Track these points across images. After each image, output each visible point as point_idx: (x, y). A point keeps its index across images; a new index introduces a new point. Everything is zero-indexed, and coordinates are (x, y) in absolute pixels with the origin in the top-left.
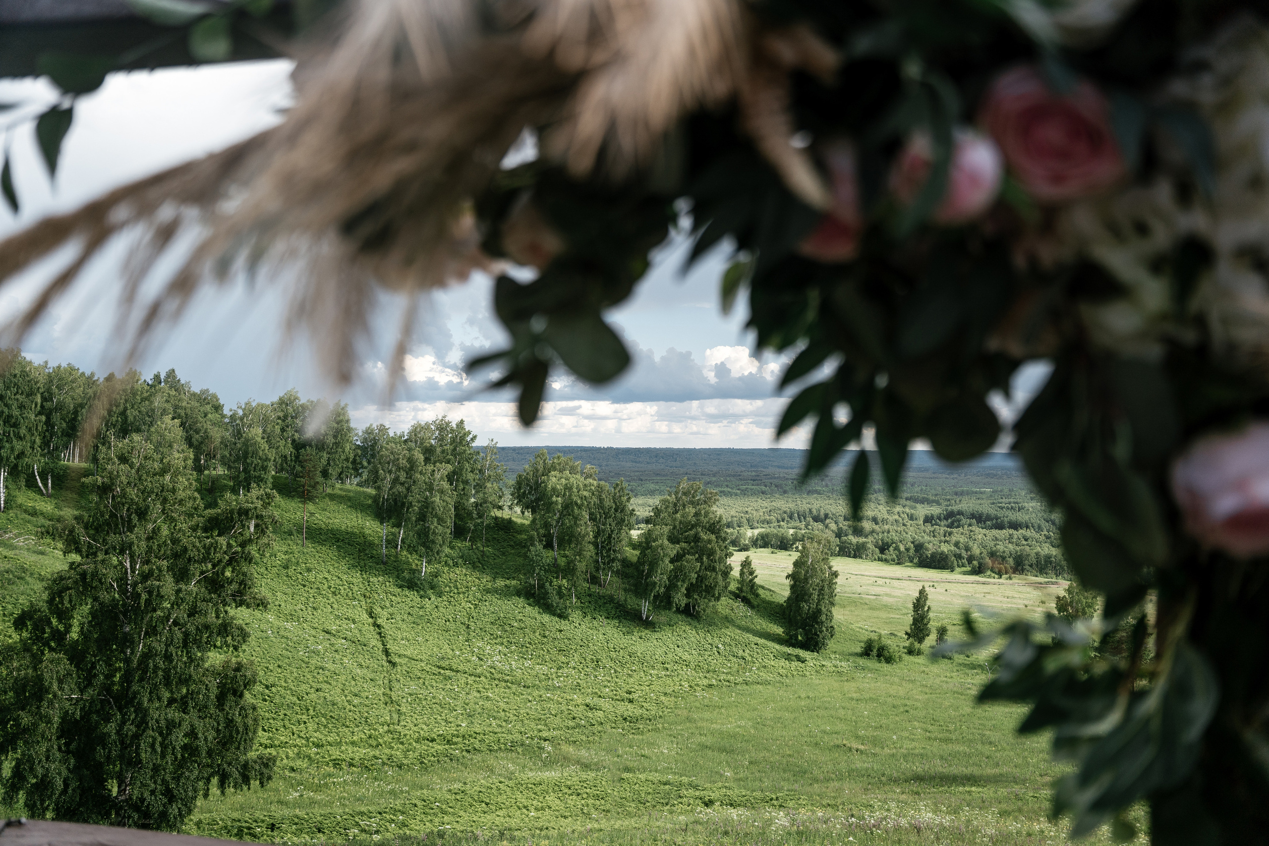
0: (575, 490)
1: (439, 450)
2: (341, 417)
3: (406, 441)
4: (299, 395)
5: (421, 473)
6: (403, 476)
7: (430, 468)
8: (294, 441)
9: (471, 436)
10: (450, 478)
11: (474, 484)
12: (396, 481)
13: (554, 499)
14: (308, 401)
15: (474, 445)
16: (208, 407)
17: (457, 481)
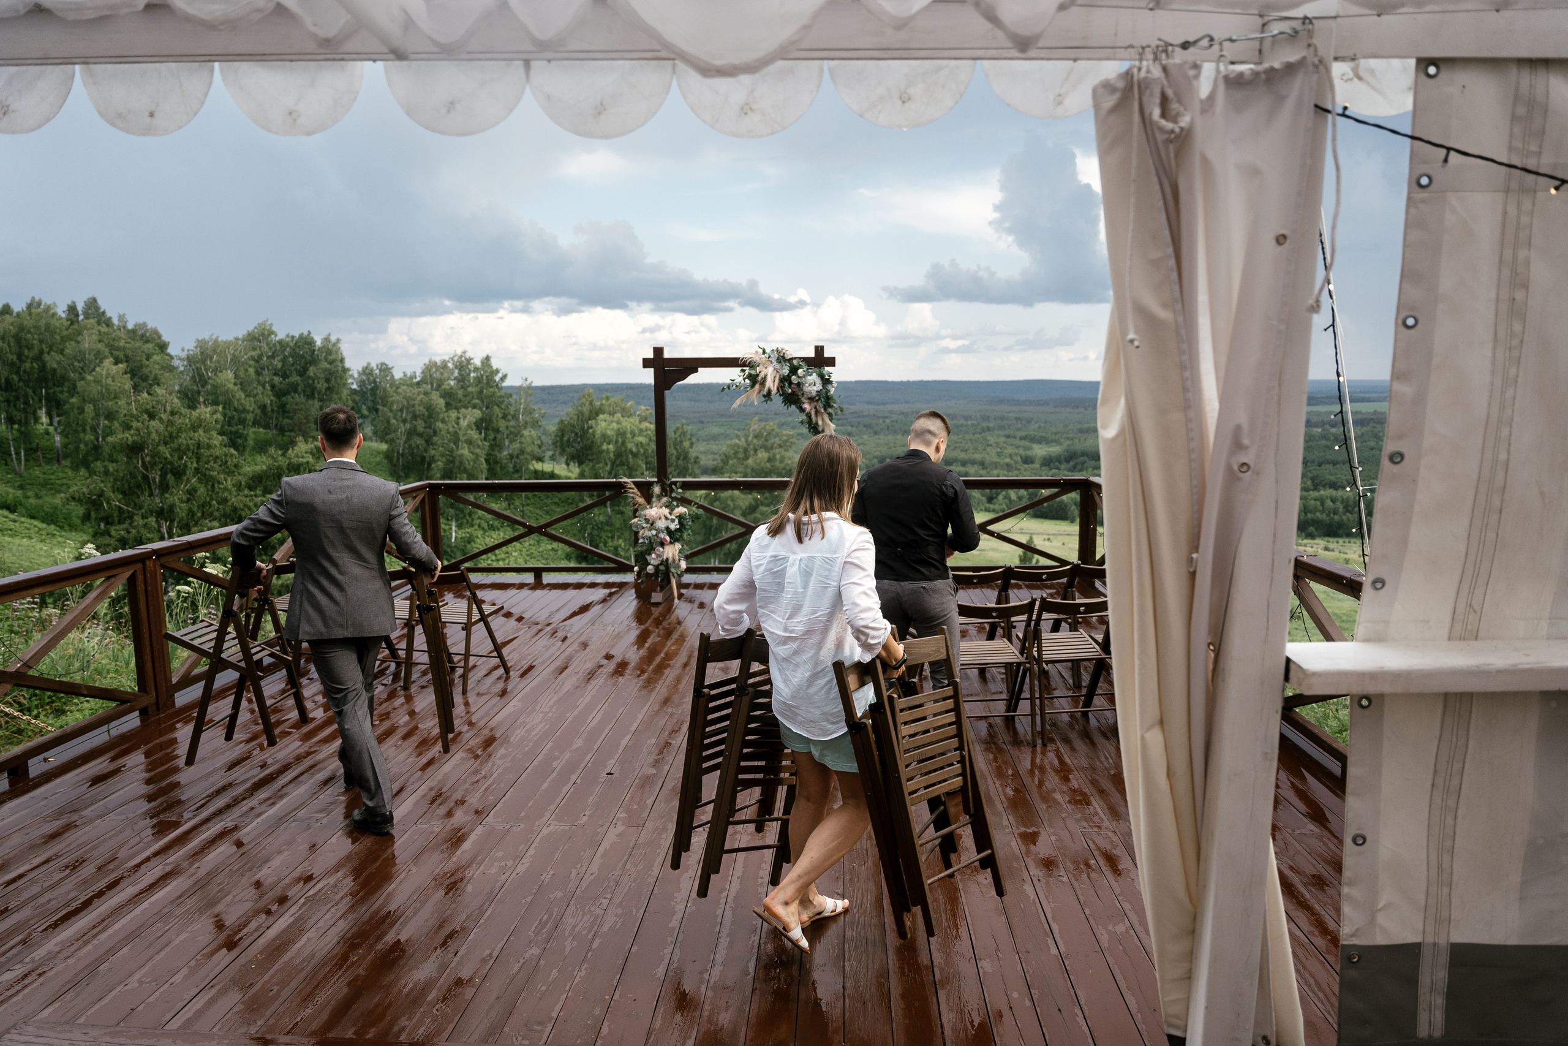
0: (629, 436)
1: (460, 393)
2: (334, 357)
3: (418, 383)
4: (274, 329)
5: (443, 421)
6: (420, 425)
7: (453, 414)
8: (273, 387)
9: (500, 375)
10: (478, 425)
11: (507, 432)
12: (411, 433)
13: (605, 447)
14: (288, 336)
15: (504, 385)
16: (150, 346)
17: (487, 429)
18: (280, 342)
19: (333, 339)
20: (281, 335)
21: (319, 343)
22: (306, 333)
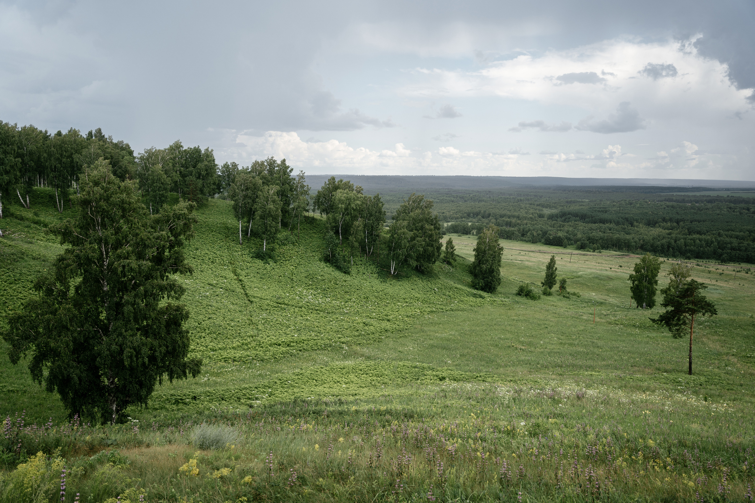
0: (352, 200)
1: (270, 177)
2: (210, 159)
3: (250, 172)
4: (182, 144)
5: (261, 191)
6: (250, 193)
7: (266, 188)
8: (181, 172)
9: (290, 169)
10: (278, 193)
11: (292, 197)
12: (246, 197)
13: (340, 206)
14: (189, 148)
15: (291, 174)
16: (124, 152)
17: (282, 195)
18: (185, 150)
19: (210, 150)
20: (185, 148)
21: (203, 152)
22: (197, 147)
